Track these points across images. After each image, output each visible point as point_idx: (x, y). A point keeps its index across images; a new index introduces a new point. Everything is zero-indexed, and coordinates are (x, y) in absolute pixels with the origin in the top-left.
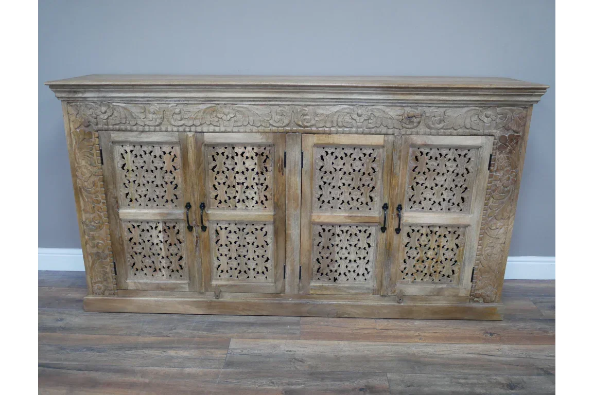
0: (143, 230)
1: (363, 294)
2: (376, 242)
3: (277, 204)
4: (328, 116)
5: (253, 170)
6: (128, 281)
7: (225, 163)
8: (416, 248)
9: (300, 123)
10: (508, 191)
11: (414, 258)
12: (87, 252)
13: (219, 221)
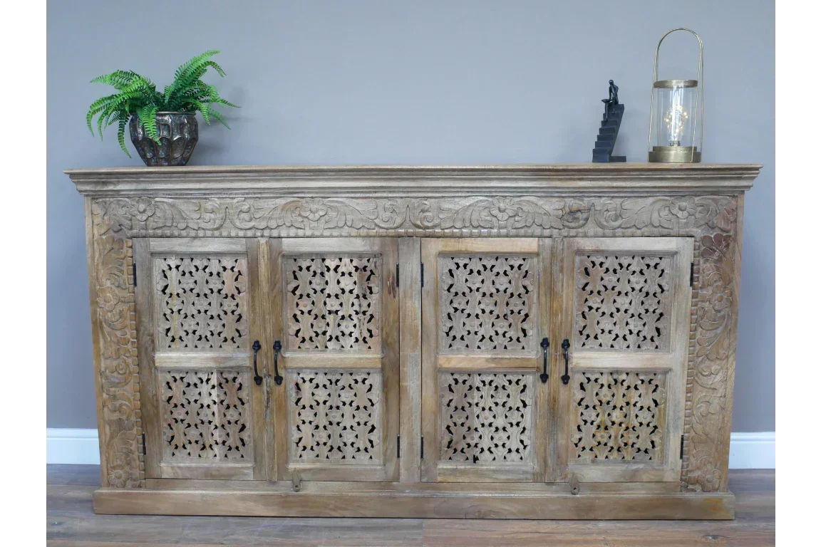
0: (189, 385)
1: (519, 481)
2: (534, 399)
3: (386, 341)
4: (457, 212)
5: (351, 292)
6: (162, 465)
7: (311, 283)
8: (594, 407)
9: (419, 223)
10: (723, 317)
11: (592, 423)
12: (103, 418)
13: (301, 368)
